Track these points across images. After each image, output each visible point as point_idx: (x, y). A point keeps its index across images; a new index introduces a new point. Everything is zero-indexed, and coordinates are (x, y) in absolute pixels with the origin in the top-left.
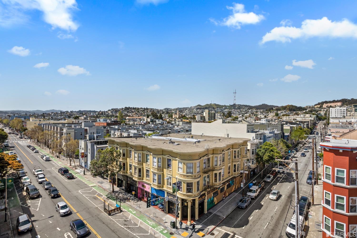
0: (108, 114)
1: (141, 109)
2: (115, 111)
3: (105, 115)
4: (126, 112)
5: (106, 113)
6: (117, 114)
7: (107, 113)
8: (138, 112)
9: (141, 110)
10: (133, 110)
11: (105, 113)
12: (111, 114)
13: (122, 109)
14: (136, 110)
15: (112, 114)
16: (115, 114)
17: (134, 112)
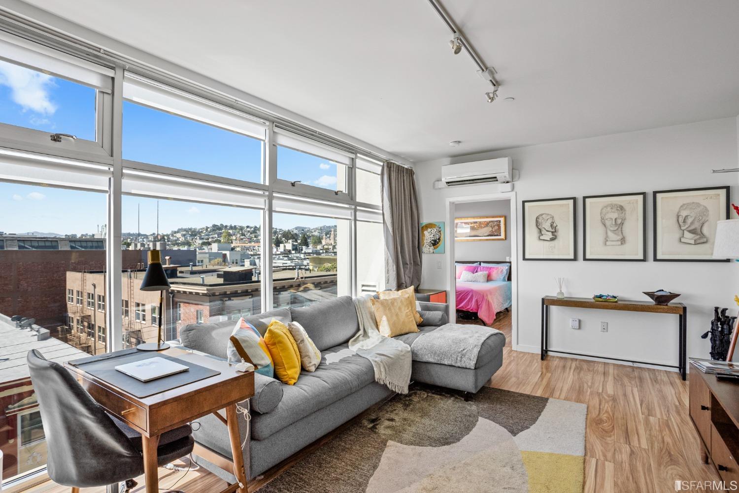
0: (176, 241)
1: (248, 229)
2: (190, 233)
3: (169, 243)
4: (216, 236)
5: (171, 238)
6: (196, 239)
7: (175, 238)
8: (243, 235)
9: (249, 231)
10: (231, 231)
11: (169, 238)
12: (182, 239)
13: (207, 230)
14: (238, 230)
15: (185, 239)
16: (193, 239)
17: (234, 235)
